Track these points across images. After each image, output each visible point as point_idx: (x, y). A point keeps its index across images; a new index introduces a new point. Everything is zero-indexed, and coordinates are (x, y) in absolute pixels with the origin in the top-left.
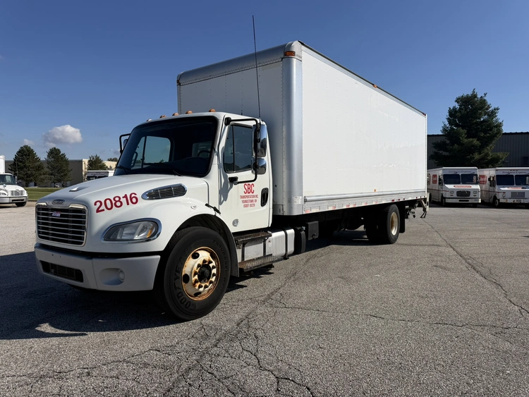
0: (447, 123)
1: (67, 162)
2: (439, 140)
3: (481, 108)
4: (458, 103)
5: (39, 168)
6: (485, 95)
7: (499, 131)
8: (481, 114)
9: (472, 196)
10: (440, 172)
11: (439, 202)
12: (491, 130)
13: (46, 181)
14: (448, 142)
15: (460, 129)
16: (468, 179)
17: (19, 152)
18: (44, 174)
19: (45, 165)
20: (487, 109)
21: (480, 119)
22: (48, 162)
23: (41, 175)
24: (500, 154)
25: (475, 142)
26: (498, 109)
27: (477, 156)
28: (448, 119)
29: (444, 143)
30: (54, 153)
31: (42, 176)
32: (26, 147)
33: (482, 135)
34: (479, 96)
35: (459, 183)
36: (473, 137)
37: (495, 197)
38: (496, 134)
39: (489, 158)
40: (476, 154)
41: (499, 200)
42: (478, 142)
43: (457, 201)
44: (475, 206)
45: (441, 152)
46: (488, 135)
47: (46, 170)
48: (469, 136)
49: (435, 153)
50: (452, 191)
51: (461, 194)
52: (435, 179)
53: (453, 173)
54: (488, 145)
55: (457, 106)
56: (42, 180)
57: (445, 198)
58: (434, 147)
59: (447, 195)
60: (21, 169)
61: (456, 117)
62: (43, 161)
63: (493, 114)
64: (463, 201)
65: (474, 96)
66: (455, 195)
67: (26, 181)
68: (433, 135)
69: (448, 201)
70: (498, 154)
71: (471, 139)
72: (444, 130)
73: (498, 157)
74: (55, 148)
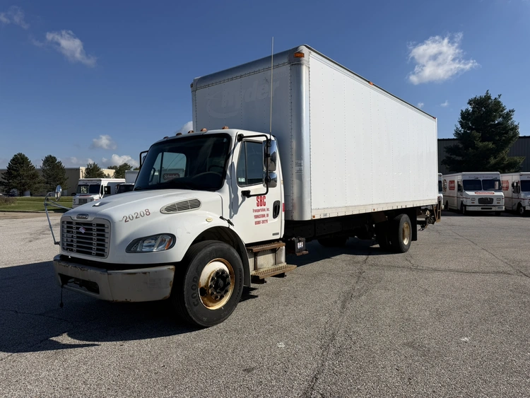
0: (459, 126)
1: (63, 170)
2: (452, 144)
3: (496, 111)
4: (470, 104)
5: (34, 176)
6: (499, 96)
7: (516, 134)
8: (495, 116)
9: (495, 203)
10: (458, 178)
11: (458, 210)
12: (507, 133)
13: (41, 190)
14: (461, 146)
15: (474, 132)
16: (489, 185)
17: (13, 160)
18: (39, 183)
19: (41, 174)
20: (502, 111)
21: (494, 121)
22: (44, 170)
23: (35, 183)
24: (517, 159)
25: (491, 145)
26: (513, 111)
27: (493, 161)
28: (460, 122)
29: (457, 147)
30: (50, 161)
31: (37, 185)
32: (20, 154)
33: (498, 138)
34: (493, 98)
35: (480, 189)
36: (489, 141)
37: (520, 205)
38: (513, 137)
39: (505, 162)
40: (492, 158)
41: (524, 208)
42: (494, 146)
43: (479, 209)
44: (498, 214)
45: (453, 156)
46: (504, 138)
47: (41, 178)
48: (483, 139)
49: (447, 157)
50: (473, 198)
51: (483, 201)
52: (452, 185)
53: (473, 179)
54: (503, 149)
55: (470, 108)
56: (37, 189)
57: (466, 206)
58: (447, 152)
59: (468, 202)
60: (15, 177)
61: (469, 120)
62: (39, 170)
63: (508, 116)
64: (486, 209)
65: (488, 97)
66: (477, 203)
67: (20, 190)
68: (443, 140)
69: (469, 209)
70: (515, 158)
71: (487, 143)
72: (457, 133)
73: (516, 161)
74: (50, 156)
